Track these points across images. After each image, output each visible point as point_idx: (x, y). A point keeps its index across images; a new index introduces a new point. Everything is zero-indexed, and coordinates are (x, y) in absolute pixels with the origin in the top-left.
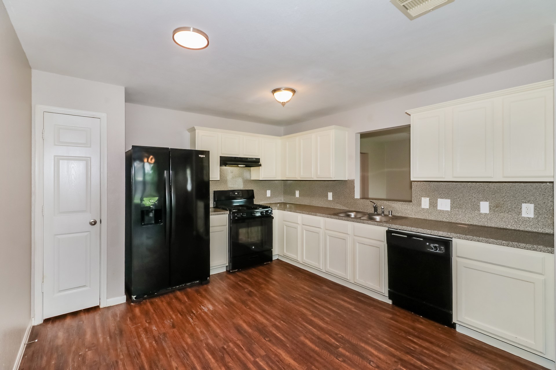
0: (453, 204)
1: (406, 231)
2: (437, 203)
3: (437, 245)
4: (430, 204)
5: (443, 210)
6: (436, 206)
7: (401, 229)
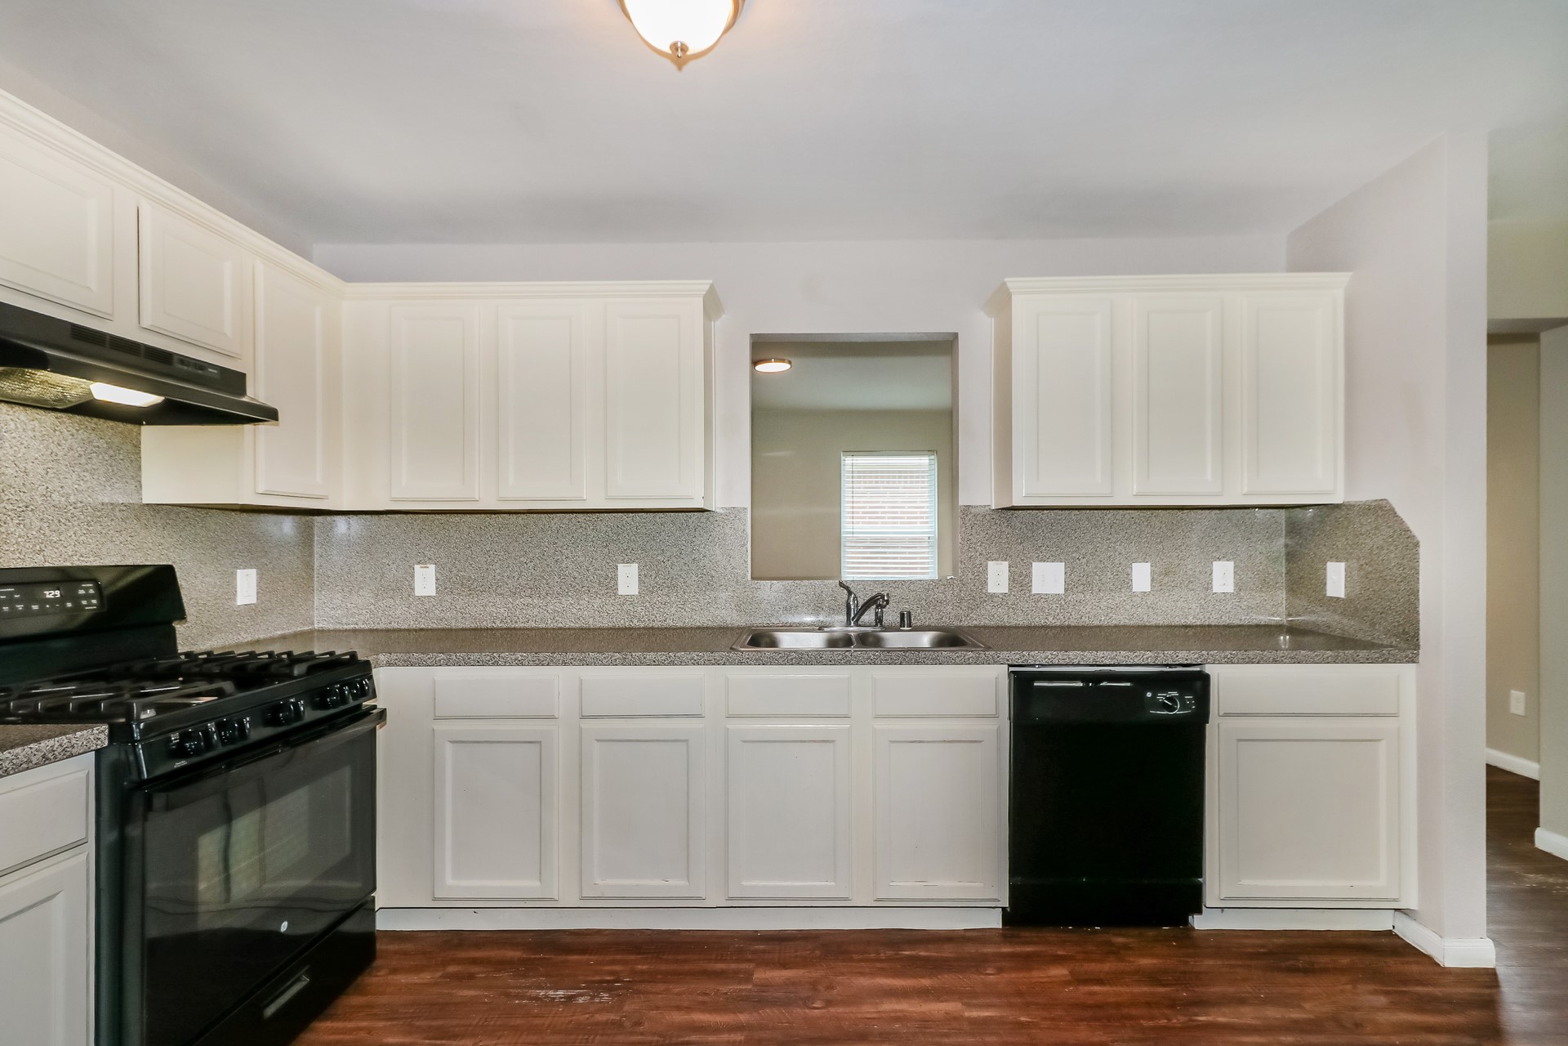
0: (1070, 575)
1: (1078, 665)
2: (1029, 575)
3: (1175, 694)
4: (1013, 580)
5: (1046, 595)
6: (1029, 585)
7: (1061, 662)
